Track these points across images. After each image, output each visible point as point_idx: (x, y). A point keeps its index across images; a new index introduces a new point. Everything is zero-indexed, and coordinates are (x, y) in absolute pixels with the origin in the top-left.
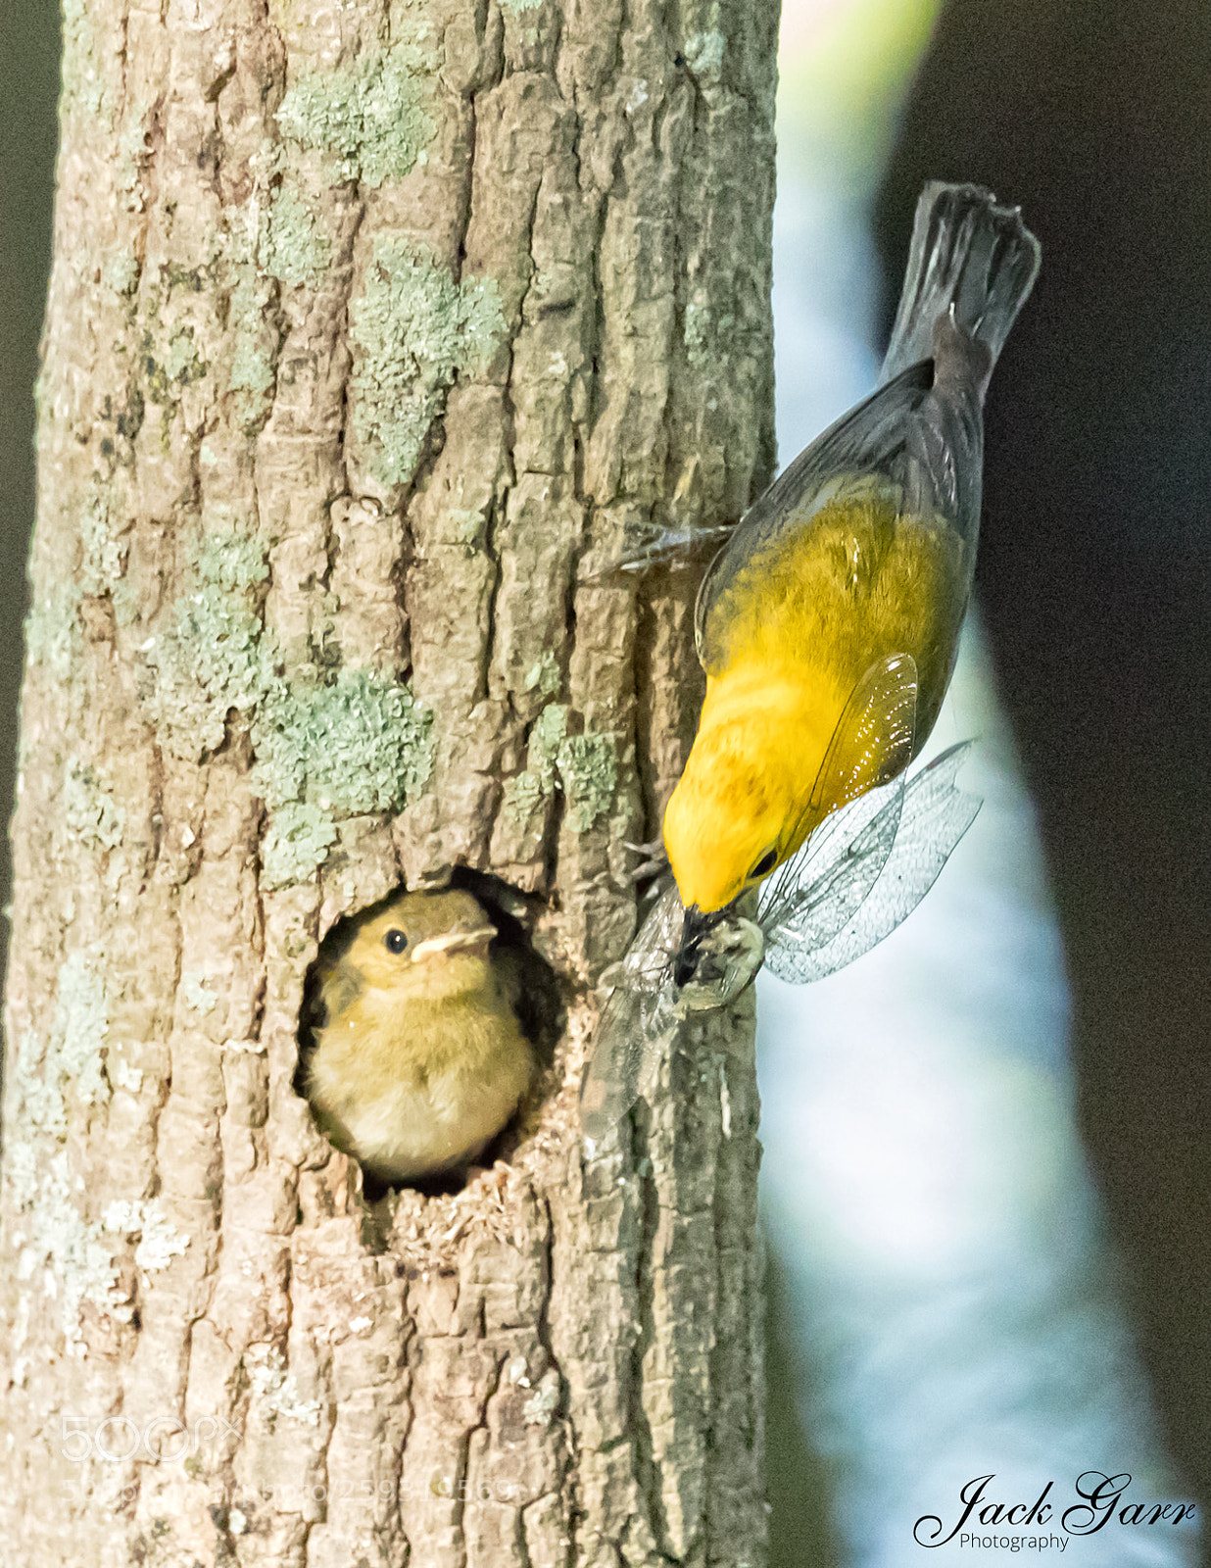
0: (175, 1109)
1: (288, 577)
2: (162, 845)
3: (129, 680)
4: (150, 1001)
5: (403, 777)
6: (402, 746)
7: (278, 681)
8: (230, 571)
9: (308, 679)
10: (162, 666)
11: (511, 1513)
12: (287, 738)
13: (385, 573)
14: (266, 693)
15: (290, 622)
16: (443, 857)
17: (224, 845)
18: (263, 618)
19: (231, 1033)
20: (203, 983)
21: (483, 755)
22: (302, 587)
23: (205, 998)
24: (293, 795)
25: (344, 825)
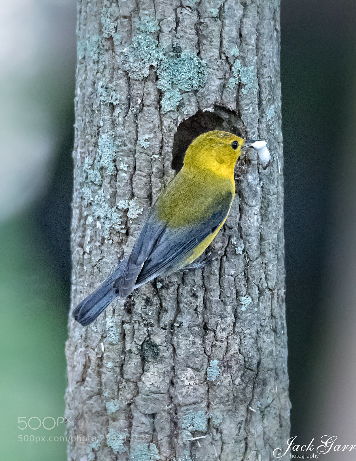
1: (166, 29)
2: (131, 104)
3: (119, 60)
5: (199, 82)
6: (199, 73)
7: (164, 57)
8: (149, 29)
9: (172, 57)
10: (129, 56)
11: (233, 279)
12: (167, 73)
13: (193, 27)
14: (161, 60)
15: (166, 41)
16: (210, 102)
17: (151, 102)
18: (158, 40)
19: (154, 153)
20: (145, 140)
21: (220, 74)
22: (170, 32)
23: (146, 144)
24: (170, 88)
25: (184, 95)
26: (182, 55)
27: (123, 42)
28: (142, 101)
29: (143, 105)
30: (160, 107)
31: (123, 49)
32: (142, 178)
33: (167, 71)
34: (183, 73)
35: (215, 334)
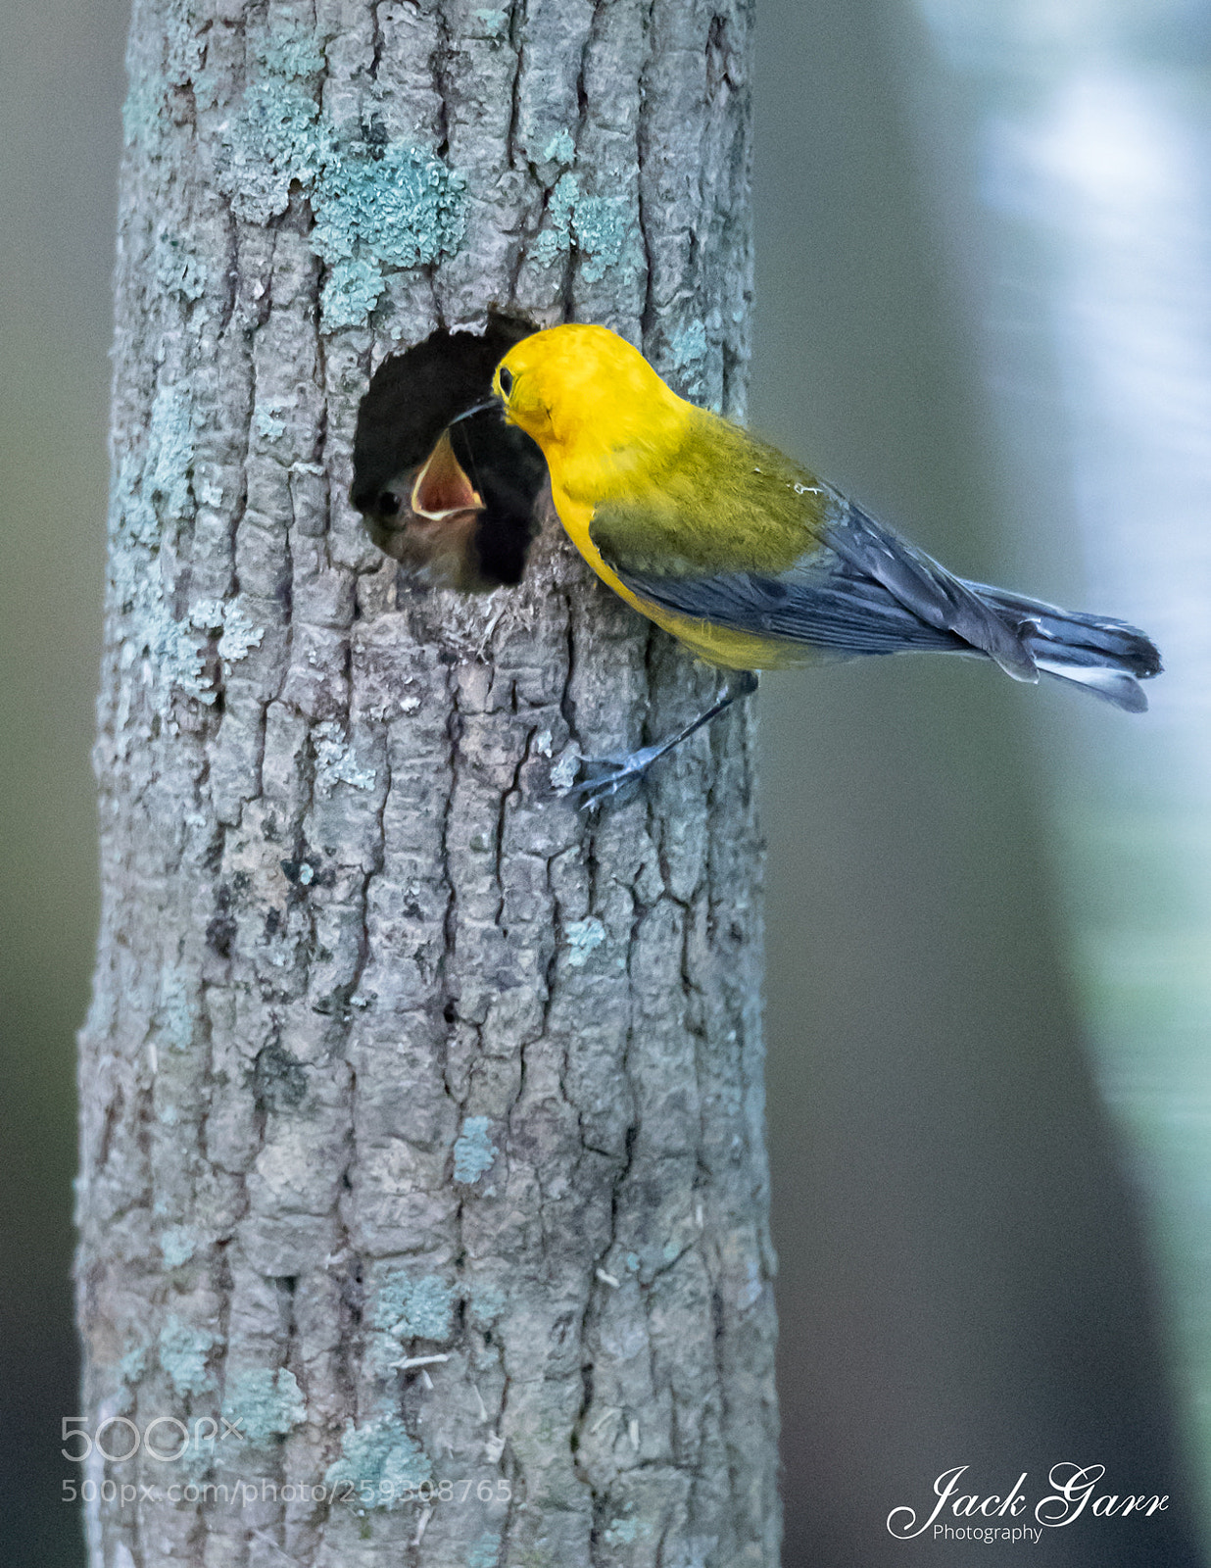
0: (251, 522)
1: (342, 69)
2: (237, 297)
3: (208, 155)
4: (229, 431)
5: (441, 237)
6: (440, 211)
7: (333, 156)
8: (292, 64)
9: (359, 155)
10: (235, 145)
11: (540, 863)
12: (342, 205)
13: (423, 64)
14: (324, 166)
15: (343, 106)
16: (475, 304)
17: (289, 297)
18: (320, 103)
19: (296, 457)
20: (272, 415)
21: (509, 217)
22: (353, 77)
23: (274, 427)
24: (348, 253)
25: (391, 279)
26: (389, 150)
27: (221, 102)
28: (268, 289)
29: (270, 302)
30: (319, 313)
31: (219, 123)
32: (263, 534)
33: (342, 200)
34: (390, 210)
35: (480, 1034)
